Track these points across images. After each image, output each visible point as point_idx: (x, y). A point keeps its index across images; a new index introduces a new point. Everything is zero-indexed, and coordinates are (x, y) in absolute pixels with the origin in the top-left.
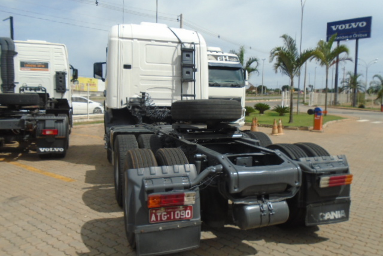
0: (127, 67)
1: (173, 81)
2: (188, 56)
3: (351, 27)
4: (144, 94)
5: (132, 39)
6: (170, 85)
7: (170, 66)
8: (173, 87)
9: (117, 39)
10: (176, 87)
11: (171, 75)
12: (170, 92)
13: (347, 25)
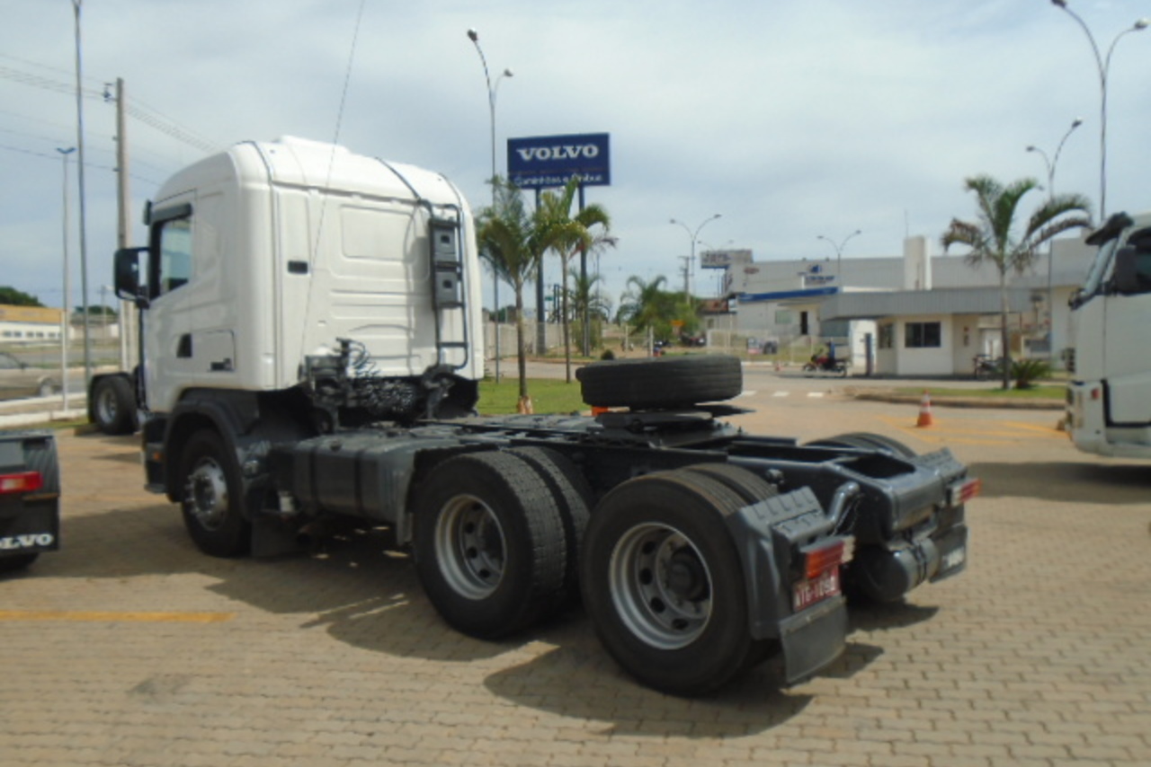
0: (298, 267)
1: (408, 306)
2: (445, 239)
3: (564, 156)
4: (345, 344)
5: (305, 188)
6: (401, 318)
7: (399, 265)
8: (410, 322)
9: (265, 187)
10: (417, 323)
11: (404, 289)
12: (402, 337)
13: (556, 150)
